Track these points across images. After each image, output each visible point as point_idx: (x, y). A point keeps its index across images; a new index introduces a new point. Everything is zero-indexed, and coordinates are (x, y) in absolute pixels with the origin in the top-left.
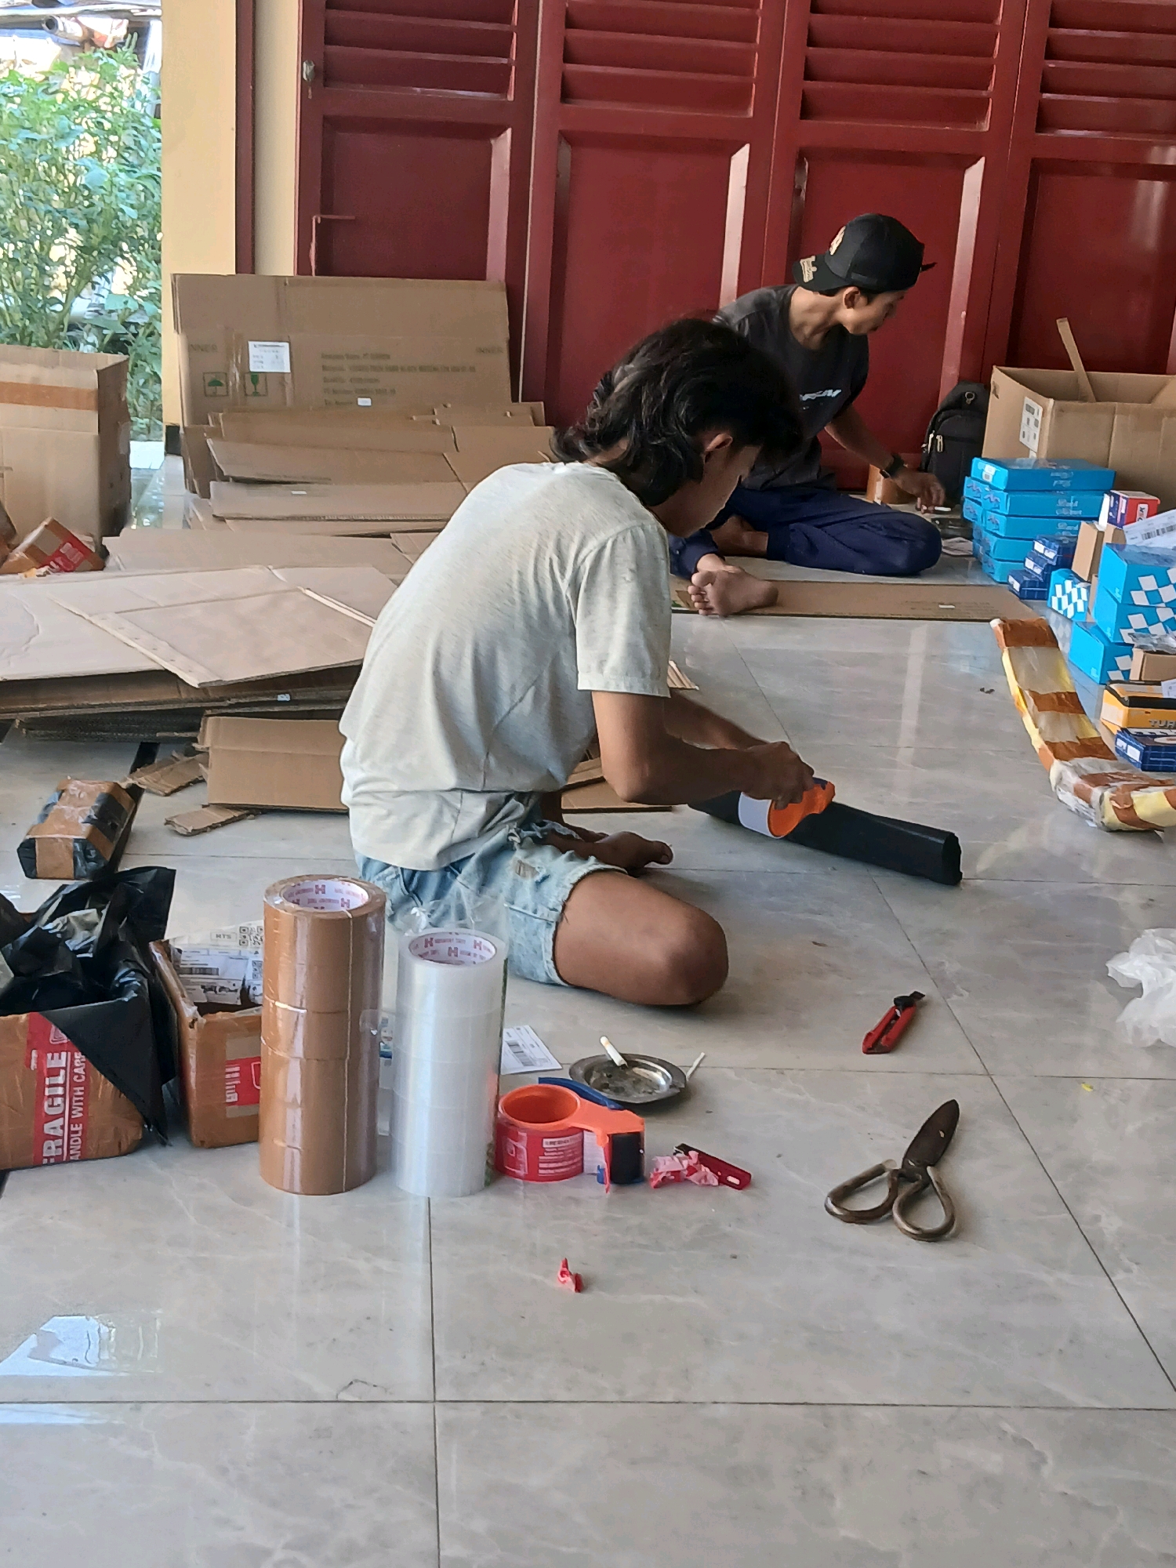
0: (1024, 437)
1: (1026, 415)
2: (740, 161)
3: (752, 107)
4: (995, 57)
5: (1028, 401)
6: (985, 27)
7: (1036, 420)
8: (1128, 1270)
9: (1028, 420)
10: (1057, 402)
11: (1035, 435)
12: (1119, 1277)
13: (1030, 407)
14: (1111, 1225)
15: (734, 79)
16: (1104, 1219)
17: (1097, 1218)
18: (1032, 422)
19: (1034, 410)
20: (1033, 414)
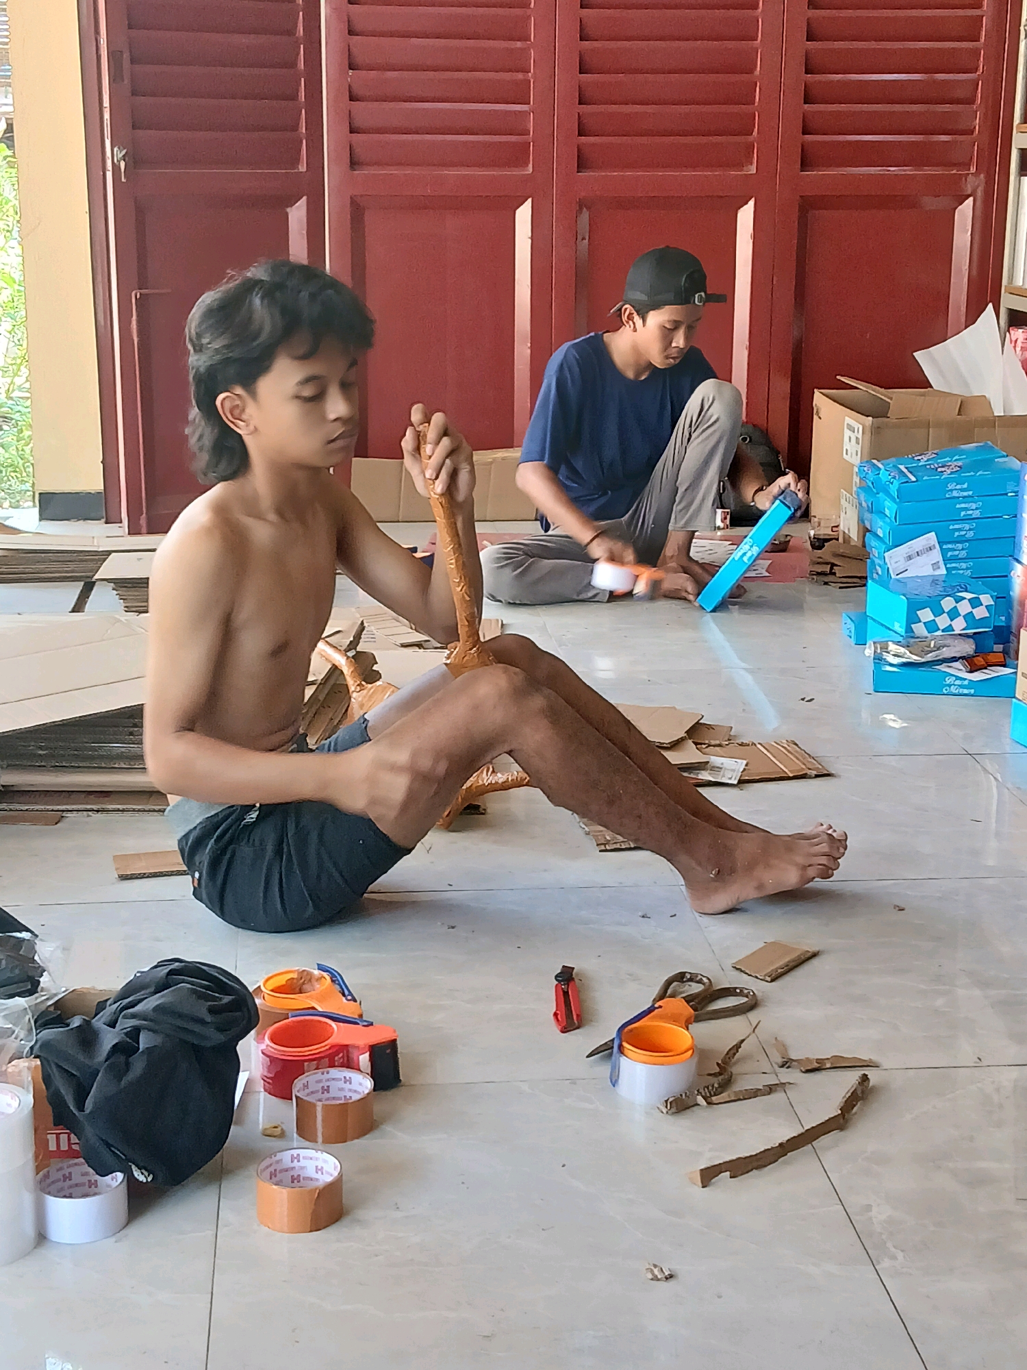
0: (847, 454)
1: (847, 433)
2: (524, 215)
3: (531, 162)
4: (756, 104)
5: (848, 420)
6: (745, 77)
7: (857, 438)
8: (894, 1258)
9: (850, 438)
10: (875, 419)
11: (857, 452)
12: (885, 1264)
13: (851, 426)
14: (881, 1213)
15: (513, 138)
16: (875, 1209)
17: (868, 1208)
18: (853, 440)
19: (854, 428)
20: (854, 432)
